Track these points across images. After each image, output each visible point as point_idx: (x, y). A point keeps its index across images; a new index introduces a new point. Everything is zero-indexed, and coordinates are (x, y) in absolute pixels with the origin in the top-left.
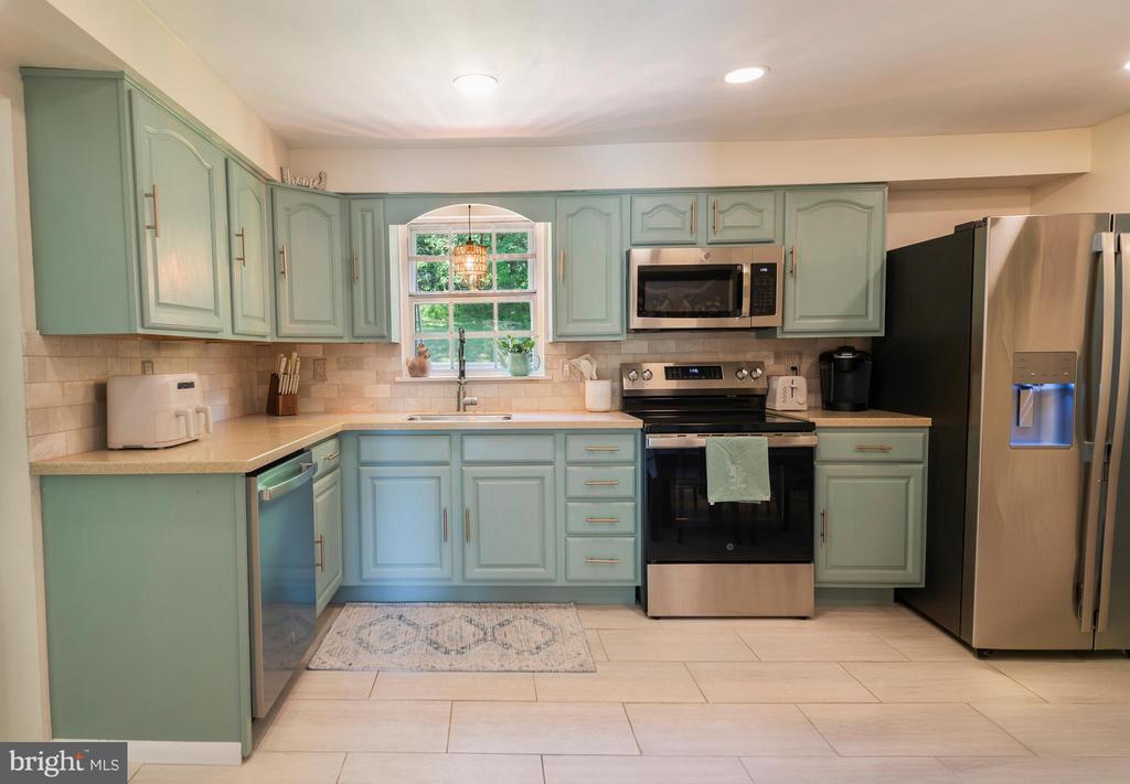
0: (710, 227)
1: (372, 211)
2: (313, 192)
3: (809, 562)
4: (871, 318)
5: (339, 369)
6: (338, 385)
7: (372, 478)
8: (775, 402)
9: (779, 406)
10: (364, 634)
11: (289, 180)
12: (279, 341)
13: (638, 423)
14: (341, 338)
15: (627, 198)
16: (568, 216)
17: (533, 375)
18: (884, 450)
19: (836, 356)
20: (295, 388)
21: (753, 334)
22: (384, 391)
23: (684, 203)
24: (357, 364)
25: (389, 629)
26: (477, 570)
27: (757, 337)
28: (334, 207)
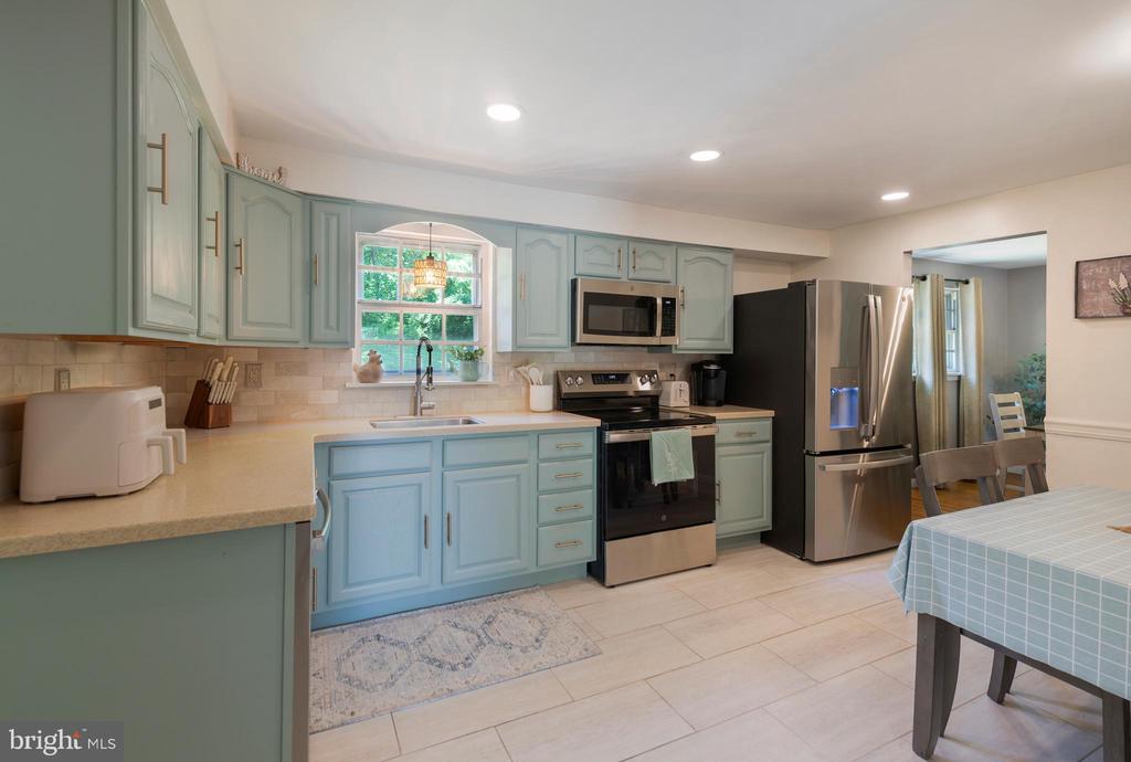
0: (631, 267)
1: (338, 216)
2: (273, 186)
3: (711, 522)
4: (726, 341)
5: (277, 374)
6: (276, 392)
7: (345, 492)
8: (669, 400)
9: (673, 404)
10: (346, 668)
11: (246, 167)
12: (229, 344)
13: (597, 422)
14: (296, 342)
15: (572, 236)
16: (528, 245)
17: (481, 380)
18: (750, 434)
19: (706, 367)
20: (229, 397)
21: (646, 349)
22: (331, 397)
23: (614, 246)
24: (301, 369)
25: (374, 656)
26: (457, 572)
27: (649, 352)
28: (295, 205)
